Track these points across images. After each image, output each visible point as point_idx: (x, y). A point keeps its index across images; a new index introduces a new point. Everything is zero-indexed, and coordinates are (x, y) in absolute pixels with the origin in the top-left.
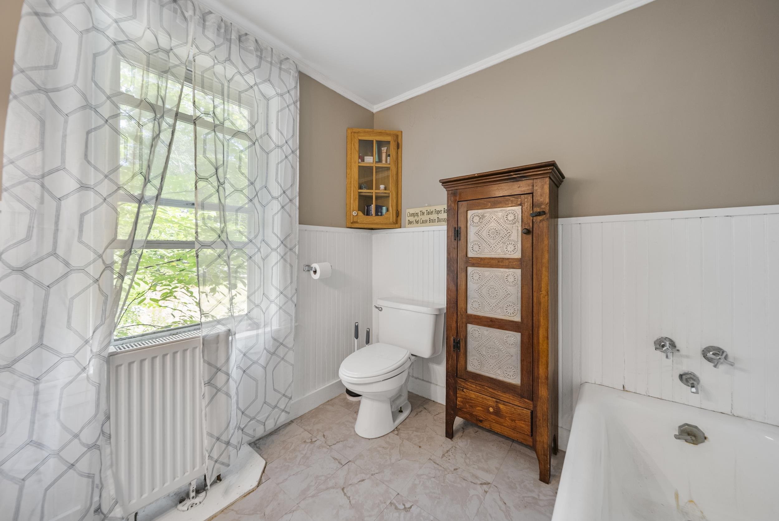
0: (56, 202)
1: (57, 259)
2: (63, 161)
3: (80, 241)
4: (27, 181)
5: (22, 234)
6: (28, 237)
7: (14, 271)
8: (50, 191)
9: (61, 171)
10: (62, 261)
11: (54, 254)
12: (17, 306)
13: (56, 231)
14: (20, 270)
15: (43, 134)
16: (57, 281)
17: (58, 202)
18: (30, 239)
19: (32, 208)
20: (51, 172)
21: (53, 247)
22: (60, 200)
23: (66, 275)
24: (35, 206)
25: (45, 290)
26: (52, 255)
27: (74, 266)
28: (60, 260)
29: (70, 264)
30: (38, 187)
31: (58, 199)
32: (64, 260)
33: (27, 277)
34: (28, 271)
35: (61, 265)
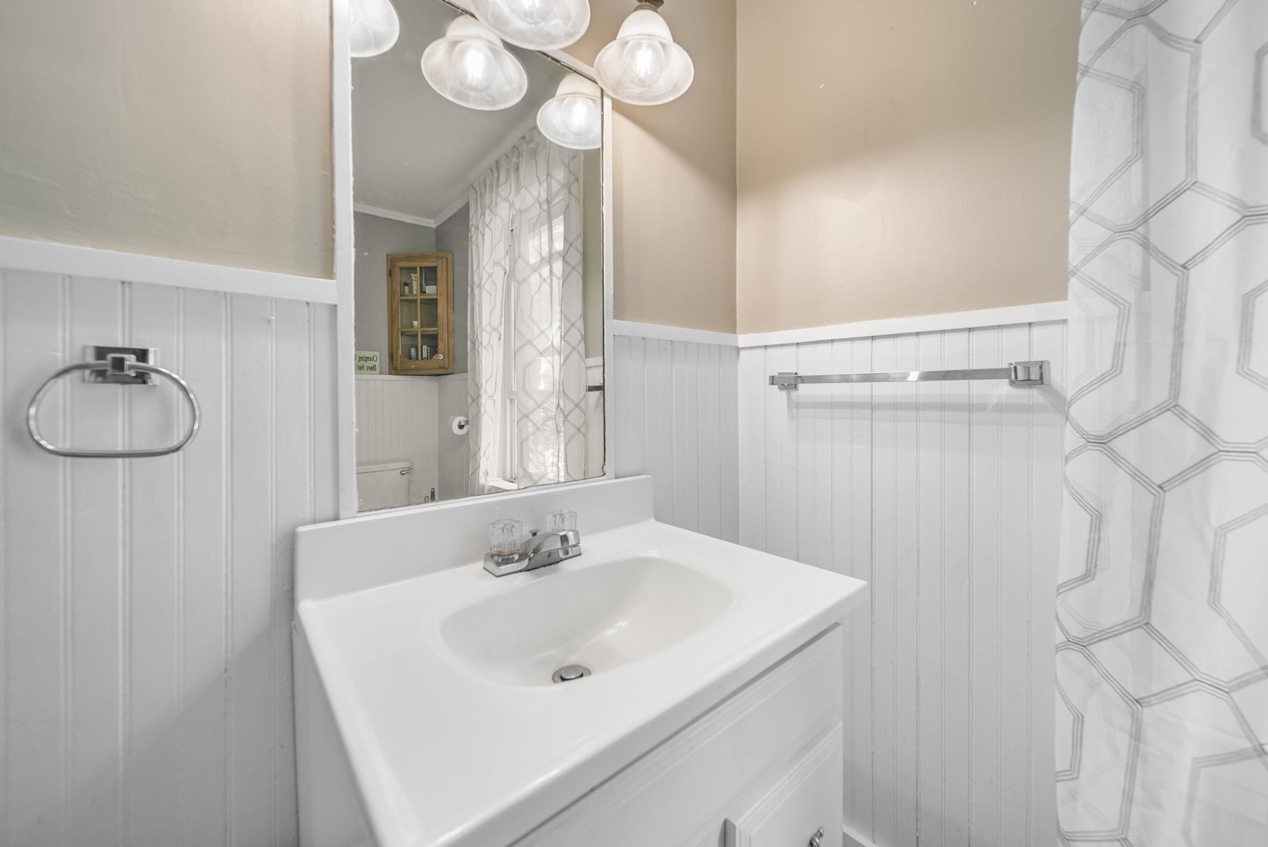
0: (1177, 275)
1: (1181, 419)
2: (1191, 166)
3: (1244, 370)
4: (1109, 242)
5: (1104, 363)
6: (1116, 369)
7: (1090, 442)
8: (1160, 252)
9: (1188, 192)
10: (1195, 426)
11: (1174, 406)
12: (1098, 520)
13: (1179, 347)
14: (1102, 442)
15: (1140, 120)
16: (1183, 476)
17: (1180, 274)
18: (1121, 372)
19: (1121, 301)
20: (1161, 205)
21: (1171, 390)
22: (1185, 268)
23: (1204, 464)
24: (1130, 295)
25: (1154, 494)
26: (1168, 410)
27: (1226, 440)
28: (1189, 422)
29: (1216, 436)
30: (1137, 251)
31: (1179, 268)
32: (1199, 423)
33: (1116, 458)
34: (1119, 445)
35: (1191, 437)
